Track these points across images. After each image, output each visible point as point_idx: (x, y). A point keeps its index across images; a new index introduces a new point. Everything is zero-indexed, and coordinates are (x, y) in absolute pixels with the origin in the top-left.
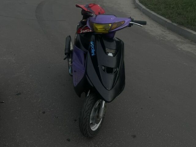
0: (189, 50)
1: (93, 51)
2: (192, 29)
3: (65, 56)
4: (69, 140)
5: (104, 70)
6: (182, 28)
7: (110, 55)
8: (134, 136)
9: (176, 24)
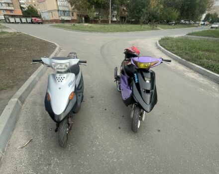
0: (193, 77)
1: (136, 80)
2: (196, 64)
3: (115, 80)
4: (120, 128)
5: (144, 92)
6: (189, 62)
7: (148, 82)
8: (159, 131)
9: (184, 60)
